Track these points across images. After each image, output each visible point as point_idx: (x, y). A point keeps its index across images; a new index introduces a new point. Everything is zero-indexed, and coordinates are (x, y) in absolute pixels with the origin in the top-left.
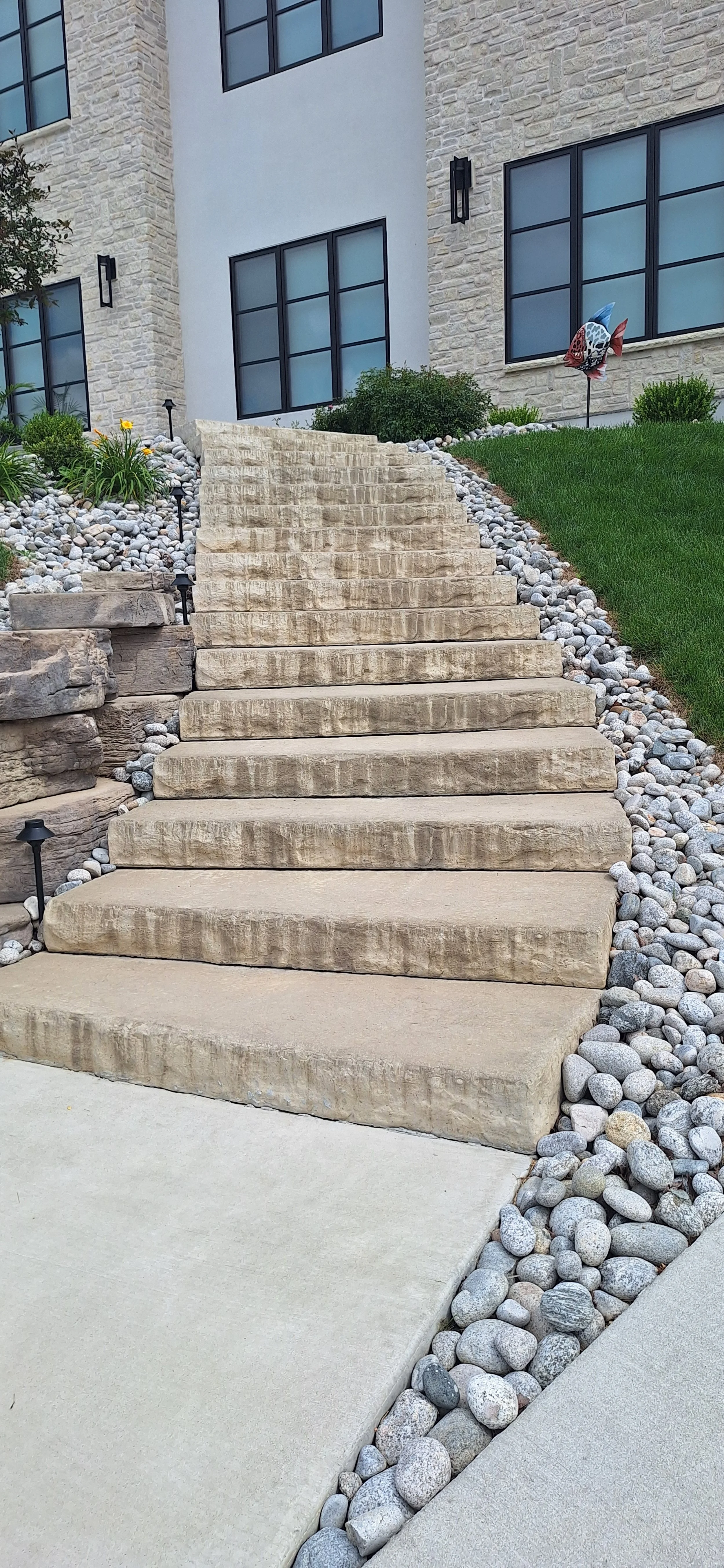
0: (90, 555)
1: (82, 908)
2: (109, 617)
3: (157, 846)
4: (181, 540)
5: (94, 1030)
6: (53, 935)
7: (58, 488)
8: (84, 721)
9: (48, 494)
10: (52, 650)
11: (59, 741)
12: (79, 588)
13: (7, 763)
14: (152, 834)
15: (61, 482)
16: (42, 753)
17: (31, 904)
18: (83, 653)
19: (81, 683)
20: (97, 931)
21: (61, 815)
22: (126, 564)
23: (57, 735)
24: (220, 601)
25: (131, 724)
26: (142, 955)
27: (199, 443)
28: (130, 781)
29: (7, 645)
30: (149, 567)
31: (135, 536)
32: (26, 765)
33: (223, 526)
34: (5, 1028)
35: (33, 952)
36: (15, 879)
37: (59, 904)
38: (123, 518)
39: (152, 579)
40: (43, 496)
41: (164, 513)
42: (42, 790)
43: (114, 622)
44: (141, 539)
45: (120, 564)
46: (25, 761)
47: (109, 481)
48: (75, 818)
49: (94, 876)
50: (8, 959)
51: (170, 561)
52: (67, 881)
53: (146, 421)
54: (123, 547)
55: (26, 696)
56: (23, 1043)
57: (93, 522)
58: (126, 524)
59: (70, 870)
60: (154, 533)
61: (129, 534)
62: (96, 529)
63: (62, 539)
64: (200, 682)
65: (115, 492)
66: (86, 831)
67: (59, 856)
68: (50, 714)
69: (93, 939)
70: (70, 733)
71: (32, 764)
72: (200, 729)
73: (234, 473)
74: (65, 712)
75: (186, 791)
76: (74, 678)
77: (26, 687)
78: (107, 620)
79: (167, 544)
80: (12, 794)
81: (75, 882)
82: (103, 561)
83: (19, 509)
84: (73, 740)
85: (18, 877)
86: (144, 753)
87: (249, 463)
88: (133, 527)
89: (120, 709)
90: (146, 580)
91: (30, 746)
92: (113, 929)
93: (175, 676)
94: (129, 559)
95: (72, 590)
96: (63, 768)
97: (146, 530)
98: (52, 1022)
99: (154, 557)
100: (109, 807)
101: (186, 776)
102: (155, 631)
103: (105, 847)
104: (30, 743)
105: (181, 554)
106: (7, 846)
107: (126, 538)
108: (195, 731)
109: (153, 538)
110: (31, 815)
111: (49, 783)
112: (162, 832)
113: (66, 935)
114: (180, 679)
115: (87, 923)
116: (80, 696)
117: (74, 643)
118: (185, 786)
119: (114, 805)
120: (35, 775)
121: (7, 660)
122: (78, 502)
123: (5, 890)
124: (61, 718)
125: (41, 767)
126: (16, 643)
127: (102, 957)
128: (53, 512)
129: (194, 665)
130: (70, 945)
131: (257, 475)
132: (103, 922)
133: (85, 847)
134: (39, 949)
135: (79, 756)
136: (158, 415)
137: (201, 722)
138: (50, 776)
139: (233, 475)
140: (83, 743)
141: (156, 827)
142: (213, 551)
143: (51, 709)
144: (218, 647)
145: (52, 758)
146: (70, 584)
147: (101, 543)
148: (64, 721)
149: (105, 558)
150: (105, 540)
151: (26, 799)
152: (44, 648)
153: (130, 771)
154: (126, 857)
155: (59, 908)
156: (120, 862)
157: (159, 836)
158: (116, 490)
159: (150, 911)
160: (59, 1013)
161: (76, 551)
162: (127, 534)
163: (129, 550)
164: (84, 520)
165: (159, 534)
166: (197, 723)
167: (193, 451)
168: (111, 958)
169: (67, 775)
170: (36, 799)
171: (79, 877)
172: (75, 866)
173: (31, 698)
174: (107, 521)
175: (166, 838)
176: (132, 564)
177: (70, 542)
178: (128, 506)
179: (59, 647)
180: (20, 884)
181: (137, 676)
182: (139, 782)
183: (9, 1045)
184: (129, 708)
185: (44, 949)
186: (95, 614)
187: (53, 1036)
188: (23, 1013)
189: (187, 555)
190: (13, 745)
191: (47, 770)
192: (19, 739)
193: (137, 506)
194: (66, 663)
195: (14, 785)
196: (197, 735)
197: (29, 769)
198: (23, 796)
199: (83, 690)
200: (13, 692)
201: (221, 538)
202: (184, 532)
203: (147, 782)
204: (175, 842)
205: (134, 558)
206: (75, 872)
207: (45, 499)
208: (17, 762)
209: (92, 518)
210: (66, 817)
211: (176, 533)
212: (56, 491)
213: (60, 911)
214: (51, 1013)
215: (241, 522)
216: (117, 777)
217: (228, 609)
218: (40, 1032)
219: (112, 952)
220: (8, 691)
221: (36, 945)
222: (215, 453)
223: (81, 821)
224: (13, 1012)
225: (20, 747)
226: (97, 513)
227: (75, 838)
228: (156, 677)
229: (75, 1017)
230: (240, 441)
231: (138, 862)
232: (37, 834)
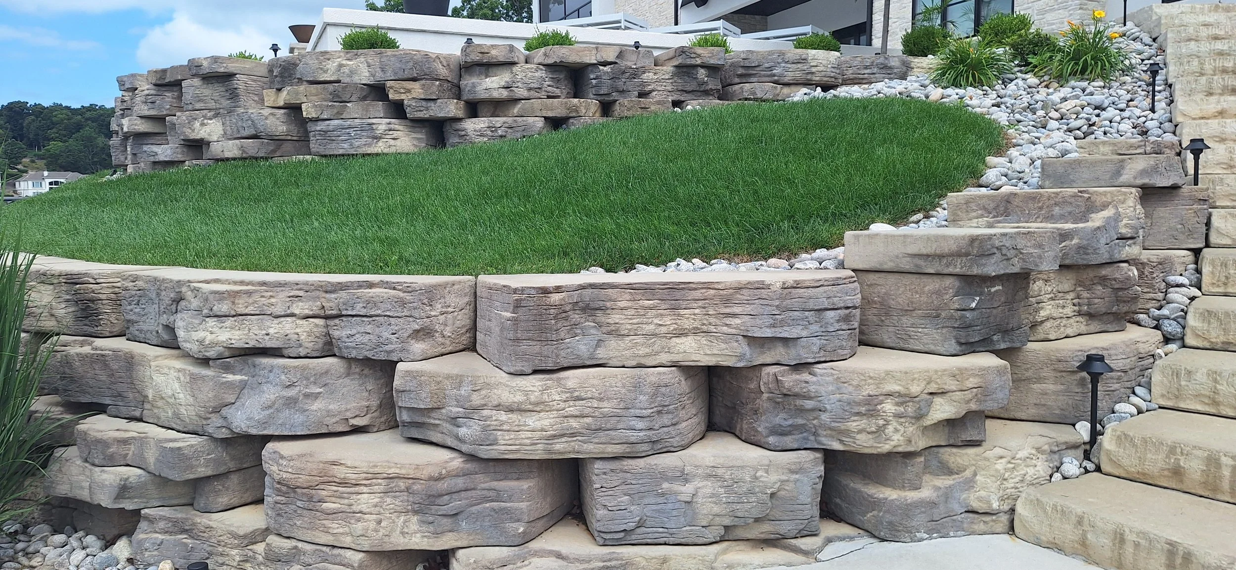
0: (1065, 127)
1: (1145, 441)
2: (1135, 178)
3: (1208, 394)
4: (1153, 110)
5: (1195, 561)
6: (1111, 460)
7: (1026, 73)
8: (1129, 270)
9: (1016, 78)
10: (1104, 206)
11: (1104, 287)
12: (1076, 154)
13: (1061, 302)
14: (1204, 381)
15: (1029, 68)
16: (1088, 295)
17: (1083, 429)
18: (1132, 209)
19: (1129, 235)
20: (1161, 465)
21: (1112, 352)
22: (1099, 133)
23: (1103, 280)
24: (1217, 164)
25: (1155, 275)
26: (1211, 496)
27: (1159, 24)
28: (1157, 327)
29: (1073, 200)
30: (1121, 136)
31: (1104, 109)
32: (1074, 305)
33: (1198, 97)
34: (1089, 536)
35: (1087, 471)
36: (1067, 404)
37: (1118, 433)
38: (1092, 94)
39: (1145, 145)
40: (1012, 80)
41: (1130, 88)
42: (1083, 328)
43: (1139, 182)
44: (1111, 112)
45: (1093, 133)
46: (1074, 301)
47: (1076, 64)
48: (1124, 357)
49: (1140, 412)
50: (1071, 473)
51: (1144, 130)
52: (1113, 412)
53: (1068, 15)
54: (1094, 119)
55: (1088, 245)
56: (1108, 554)
57: (1065, 99)
58: (1097, 98)
59: (1116, 403)
60: (1123, 106)
61: (1100, 107)
62: (1069, 104)
63: (1037, 114)
64: (1214, 239)
65: (1082, 73)
66: (1131, 369)
67: (1108, 389)
68: (1104, 262)
69: (1155, 471)
70: (1115, 279)
71: (1079, 305)
72: (1225, 284)
73: (1205, 47)
74: (1115, 260)
75: (1223, 343)
76: (1123, 231)
77: (1089, 237)
78: (1132, 180)
79: (1138, 115)
80: (1062, 329)
81: (1123, 415)
82: (1077, 132)
83: (994, 92)
84: (1117, 286)
85: (1070, 402)
86: (1168, 303)
87: (1216, 38)
88: (1103, 101)
89: (1145, 261)
90: (1139, 147)
91: (1079, 289)
92: (1180, 466)
93: (1191, 233)
94: (1103, 129)
95: (1069, 155)
96: (1104, 310)
97: (1113, 103)
98: (1143, 542)
99: (1126, 126)
100: (1147, 350)
101: (1224, 329)
102: (1174, 191)
103: (1149, 387)
104: (1080, 286)
105: (1155, 123)
106: (1064, 374)
107: (1097, 111)
108: (1218, 286)
109: (1122, 110)
110: (1086, 349)
111: (1090, 322)
112: (1216, 381)
113: (1125, 462)
114: (1195, 236)
115: (1149, 456)
116: (1127, 248)
117: (1125, 200)
118: (1222, 338)
119: (1151, 348)
120: (1080, 314)
121: (1070, 213)
122: (1045, 83)
123: (1057, 412)
124: (1109, 265)
125: (1086, 308)
126: (1080, 199)
127: (1163, 489)
128: (1025, 93)
129: (1208, 224)
130: (1127, 472)
131: (1230, 47)
132: (1167, 457)
133: (1128, 384)
134: (1092, 469)
135: (1119, 301)
136: (1080, 9)
137: (1227, 278)
138: (1091, 316)
139: (1203, 49)
140: (1126, 289)
141: (1208, 375)
142: (1194, 119)
143: (1105, 258)
144: (1223, 207)
145: (1096, 301)
146: (1066, 150)
147: (1074, 116)
148: (1111, 268)
149: (1079, 129)
150: (1077, 114)
151: (1072, 335)
152: (1098, 204)
153: (1157, 319)
154: (1169, 399)
155: (1119, 437)
156: (1163, 403)
157: (1211, 384)
158: (1083, 72)
159: (1225, 456)
160: (1152, 536)
161: (1053, 124)
162: (1096, 108)
163: (1101, 121)
164: (1056, 97)
165: (1128, 106)
166: (1223, 279)
167: (1149, 33)
168: (1174, 492)
169: (1105, 317)
170: (1079, 335)
171: (1127, 410)
172: (1120, 400)
173: (1092, 247)
174: (1077, 97)
175: (1218, 387)
176: (1105, 133)
177: (1045, 117)
178: (1092, 83)
179: (1110, 203)
180: (1071, 409)
181: (1151, 232)
182: (1169, 329)
183: (1091, 552)
184: (1155, 260)
185: (1098, 469)
186: (1121, 175)
187: (1143, 554)
188: (1110, 527)
189: (1161, 123)
190: (1066, 286)
191: (1092, 311)
192: (1073, 282)
193: (1102, 84)
194: (1117, 218)
195: (1064, 322)
196: (1221, 290)
197: (1076, 308)
198: (1069, 331)
199: (1130, 242)
200: (1077, 241)
201: (1204, 107)
202: (1156, 103)
203: (1179, 330)
204: (1230, 392)
205: (1107, 128)
206: (1122, 404)
207: (1014, 82)
208: (1068, 301)
209: (1062, 95)
210: (1116, 355)
211: (1147, 103)
212: (1024, 75)
213: (1123, 439)
214: (1143, 534)
215: (1220, 91)
216: (1143, 323)
217: (1225, 172)
218: (1129, 549)
219: (1174, 487)
220: (1072, 240)
221: (1090, 466)
222: (1179, 32)
223: (1128, 360)
224: (1100, 524)
225: (1072, 289)
226: (1065, 91)
227: (1123, 374)
228: (1170, 233)
229: (1171, 544)
230: (1202, 18)
231: (1182, 405)
232: (1097, 367)
